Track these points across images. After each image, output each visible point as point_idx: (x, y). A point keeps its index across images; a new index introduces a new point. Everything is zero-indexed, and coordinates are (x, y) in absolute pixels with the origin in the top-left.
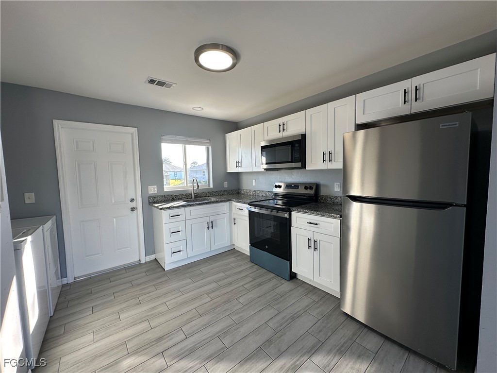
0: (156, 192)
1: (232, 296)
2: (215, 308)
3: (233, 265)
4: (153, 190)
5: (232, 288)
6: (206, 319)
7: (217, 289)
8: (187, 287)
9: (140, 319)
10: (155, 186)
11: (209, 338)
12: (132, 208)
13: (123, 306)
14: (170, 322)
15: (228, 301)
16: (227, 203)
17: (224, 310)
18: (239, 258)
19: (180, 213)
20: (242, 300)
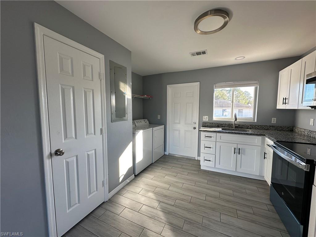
0: (207, 120)
1: (219, 209)
2: (201, 206)
3: (247, 191)
4: (206, 119)
5: (226, 205)
6: (190, 206)
7: (215, 197)
8: (201, 184)
9: (169, 183)
10: (207, 117)
11: (180, 216)
12: (194, 128)
13: (170, 173)
14: (176, 193)
15: (213, 209)
16: (260, 138)
17: (204, 211)
18: (260, 190)
19: (212, 136)
20: (223, 217)
